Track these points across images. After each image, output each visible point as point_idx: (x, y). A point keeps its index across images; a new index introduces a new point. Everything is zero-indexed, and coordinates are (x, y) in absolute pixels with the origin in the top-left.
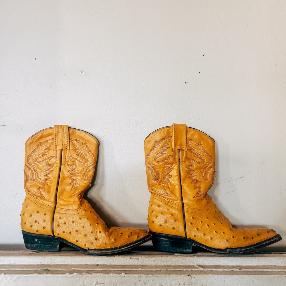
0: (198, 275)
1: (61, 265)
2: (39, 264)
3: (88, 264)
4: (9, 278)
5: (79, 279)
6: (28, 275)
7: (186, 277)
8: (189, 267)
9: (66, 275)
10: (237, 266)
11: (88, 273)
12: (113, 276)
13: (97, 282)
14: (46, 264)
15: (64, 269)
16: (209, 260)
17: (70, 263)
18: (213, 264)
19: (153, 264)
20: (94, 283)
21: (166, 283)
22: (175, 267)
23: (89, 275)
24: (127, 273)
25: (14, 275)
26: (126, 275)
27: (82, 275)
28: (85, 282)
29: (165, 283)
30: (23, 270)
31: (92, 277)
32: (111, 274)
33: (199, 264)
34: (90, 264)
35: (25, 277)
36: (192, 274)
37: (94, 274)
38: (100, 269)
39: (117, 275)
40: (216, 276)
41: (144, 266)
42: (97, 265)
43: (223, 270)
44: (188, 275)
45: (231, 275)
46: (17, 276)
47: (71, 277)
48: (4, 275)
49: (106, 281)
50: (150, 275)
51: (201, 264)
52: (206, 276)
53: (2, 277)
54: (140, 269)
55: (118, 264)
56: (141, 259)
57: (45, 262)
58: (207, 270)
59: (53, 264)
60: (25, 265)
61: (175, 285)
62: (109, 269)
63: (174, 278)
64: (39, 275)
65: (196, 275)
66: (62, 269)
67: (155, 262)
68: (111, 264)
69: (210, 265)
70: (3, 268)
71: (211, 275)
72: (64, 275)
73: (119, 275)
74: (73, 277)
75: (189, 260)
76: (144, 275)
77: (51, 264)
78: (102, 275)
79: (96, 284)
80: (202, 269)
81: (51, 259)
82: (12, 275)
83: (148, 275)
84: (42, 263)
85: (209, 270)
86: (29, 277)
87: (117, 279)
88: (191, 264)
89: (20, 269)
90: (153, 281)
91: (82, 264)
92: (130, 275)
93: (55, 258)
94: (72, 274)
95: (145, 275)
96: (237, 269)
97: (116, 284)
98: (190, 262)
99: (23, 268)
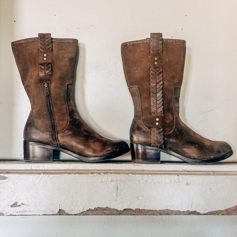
0: (184, 175)
1: (83, 170)
2: (66, 169)
3: (103, 169)
4: (47, 177)
5: (98, 177)
6: (61, 175)
7: (176, 177)
8: (177, 171)
9: (89, 175)
10: (212, 171)
11: (105, 174)
12: (123, 176)
13: (112, 180)
14: (71, 169)
15: (86, 172)
16: (191, 167)
17: (90, 169)
18: (194, 170)
19: (150, 169)
20: (110, 180)
21: (162, 181)
22: (167, 171)
23: (106, 175)
24: (133, 174)
25: (50, 175)
26: (133, 175)
27: (101, 175)
28: (103, 180)
29: (160, 181)
30: (56, 173)
31: (108, 176)
32: (122, 175)
33: (184, 170)
34: (104, 169)
35: (58, 176)
36: (180, 175)
37: (109, 174)
38: (112, 172)
39: (126, 175)
40: (197, 176)
41: (144, 170)
42: (110, 170)
43: (202, 173)
44: (178, 176)
45: (208, 176)
46: (53, 175)
47: (93, 176)
48: (43, 175)
49: (118, 179)
50: (150, 175)
51: (185, 170)
52: (190, 176)
53: (42, 176)
54: (142, 172)
55: (125, 169)
56: (141, 165)
57: (71, 168)
58: (190, 173)
59: (76, 169)
60: (56, 170)
61: (168, 182)
62: (119, 172)
63: (167, 178)
64: (69, 175)
65: (183, 175)
66: (85, 172)
67: (152, 168)
68: (120, 169)
69: (192, 170)
70: (41, 171)
71: (194, 175)
72: (87, 175)
73: (127, 175)
74: (94, 176)
75: (177, 167)
76: (145, 175)
77: (75, 169)
78: (115, 175)
79: (111, 182)
80: (187, 173)
81: (75, 166)
82: (49, 175)
83: (149, 175)
84: (69, 169)
85: (191, 173)
86: (62, 176)
87: (126, 177)
88: (178, 170)
89: (53, 172)
90: (152, 179)
91: (98, 169)
92: (135, 175)
93: (78, 165)
94: (94, 174)
95: (147, 175)
96: (212, 172)
97: (125, 182)
98: (177, 168)
99: (55, 171)
